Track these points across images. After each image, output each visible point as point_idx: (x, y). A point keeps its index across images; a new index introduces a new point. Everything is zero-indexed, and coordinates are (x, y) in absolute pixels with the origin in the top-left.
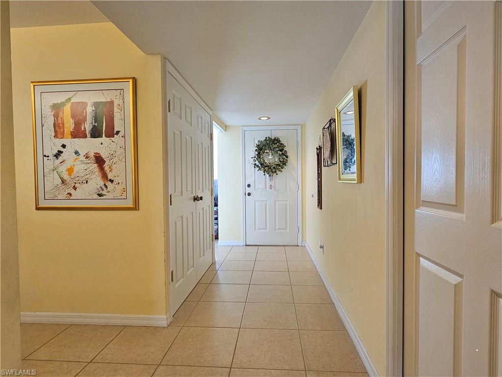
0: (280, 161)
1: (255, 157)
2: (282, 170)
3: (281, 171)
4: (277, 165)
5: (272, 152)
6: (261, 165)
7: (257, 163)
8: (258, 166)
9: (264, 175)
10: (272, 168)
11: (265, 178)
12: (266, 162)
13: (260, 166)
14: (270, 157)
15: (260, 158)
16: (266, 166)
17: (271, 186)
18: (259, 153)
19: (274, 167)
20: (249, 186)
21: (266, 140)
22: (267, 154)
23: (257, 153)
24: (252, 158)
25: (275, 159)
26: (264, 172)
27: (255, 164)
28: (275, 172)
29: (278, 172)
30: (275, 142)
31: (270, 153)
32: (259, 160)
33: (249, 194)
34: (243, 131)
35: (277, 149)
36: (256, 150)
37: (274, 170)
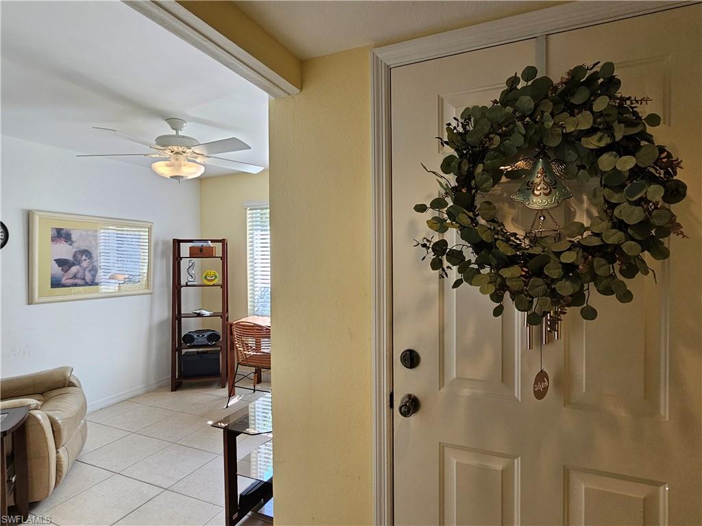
0: (620, 225)
1: (438, 204)
2: (630, 284)
3: (626, 296)
4: (586, 249)
5: (547, 171)
6: (478, 246)
7: (453, 238)
8: (456, 257)
9: (498, 312)
10: (553, 271)
11: (506, 330)
12: (510, 228)
13: (470, 255)
14: (538, 201)
15: (471, 207)
16: (510, 261)
17: (542, 376)
18: (465, 179)
19: (569, 268)
20: (411, 359)
21: (510, 95)
22: (517, 185)
23: (452, 179)
24: (421, 208)
25: (570, 214)
26: (497, 297)
27: (440, 247)
28: (578, 298)
29: (594, 298)
30: (578, 99)
31: (537, 178)
32: (464, 218)
33: (412, 406)
34: (383, 73)
35: (592, 143)
36: (447, 166)
37: (566, 288)
